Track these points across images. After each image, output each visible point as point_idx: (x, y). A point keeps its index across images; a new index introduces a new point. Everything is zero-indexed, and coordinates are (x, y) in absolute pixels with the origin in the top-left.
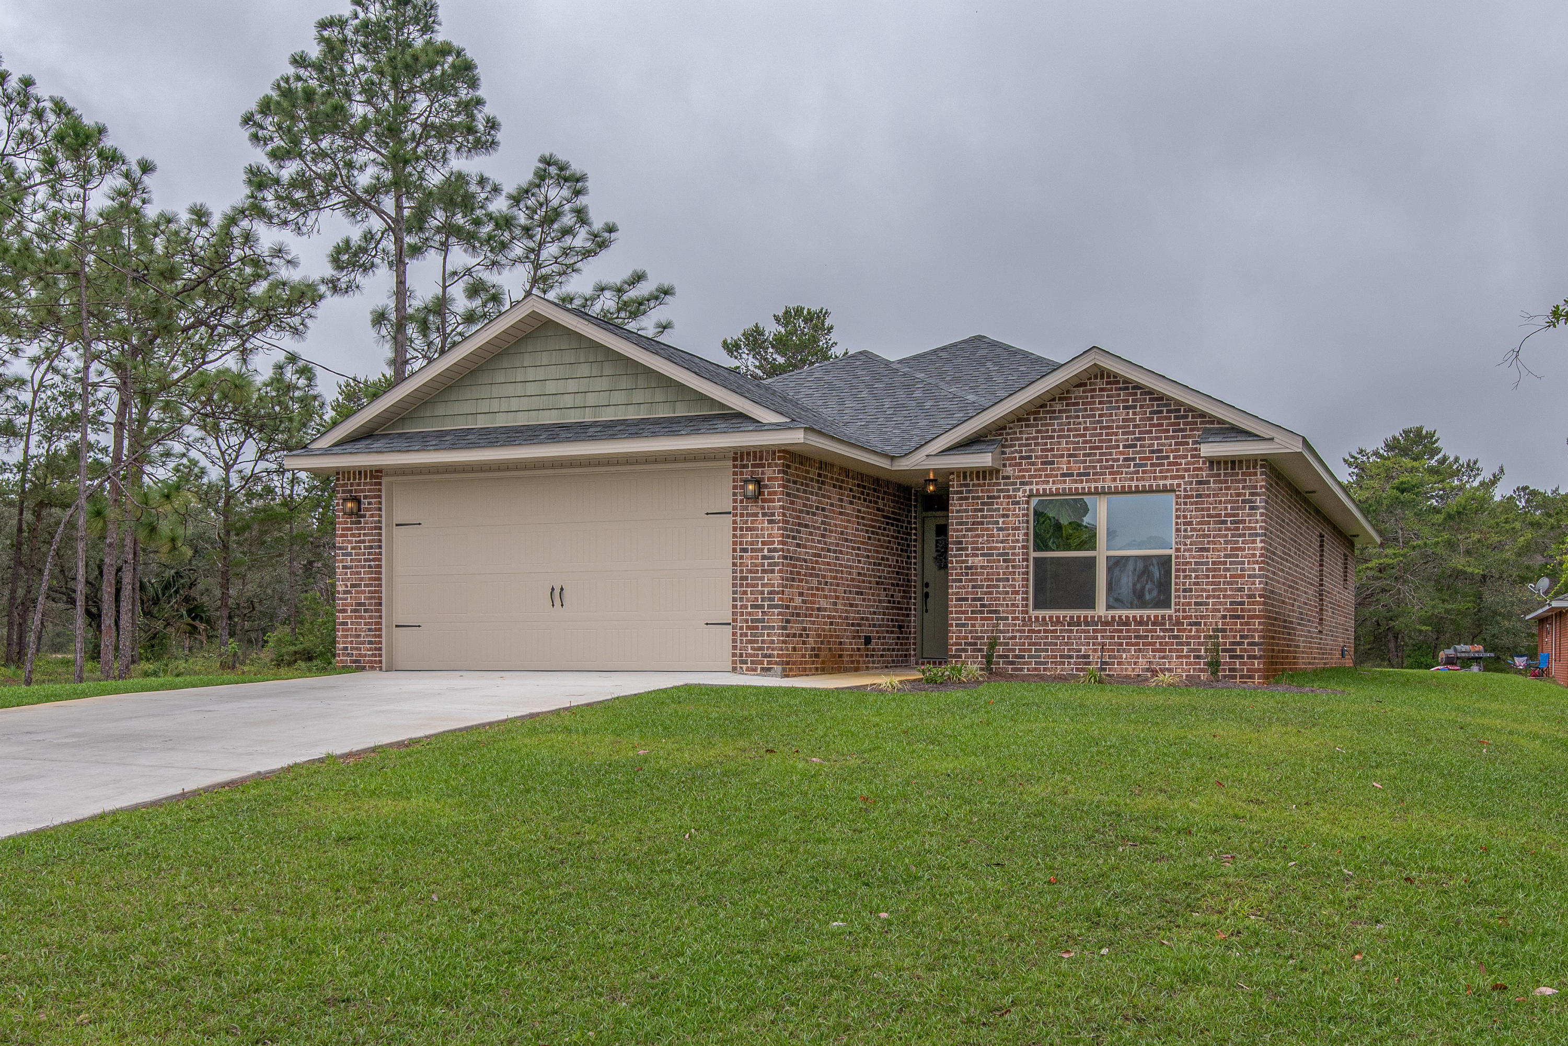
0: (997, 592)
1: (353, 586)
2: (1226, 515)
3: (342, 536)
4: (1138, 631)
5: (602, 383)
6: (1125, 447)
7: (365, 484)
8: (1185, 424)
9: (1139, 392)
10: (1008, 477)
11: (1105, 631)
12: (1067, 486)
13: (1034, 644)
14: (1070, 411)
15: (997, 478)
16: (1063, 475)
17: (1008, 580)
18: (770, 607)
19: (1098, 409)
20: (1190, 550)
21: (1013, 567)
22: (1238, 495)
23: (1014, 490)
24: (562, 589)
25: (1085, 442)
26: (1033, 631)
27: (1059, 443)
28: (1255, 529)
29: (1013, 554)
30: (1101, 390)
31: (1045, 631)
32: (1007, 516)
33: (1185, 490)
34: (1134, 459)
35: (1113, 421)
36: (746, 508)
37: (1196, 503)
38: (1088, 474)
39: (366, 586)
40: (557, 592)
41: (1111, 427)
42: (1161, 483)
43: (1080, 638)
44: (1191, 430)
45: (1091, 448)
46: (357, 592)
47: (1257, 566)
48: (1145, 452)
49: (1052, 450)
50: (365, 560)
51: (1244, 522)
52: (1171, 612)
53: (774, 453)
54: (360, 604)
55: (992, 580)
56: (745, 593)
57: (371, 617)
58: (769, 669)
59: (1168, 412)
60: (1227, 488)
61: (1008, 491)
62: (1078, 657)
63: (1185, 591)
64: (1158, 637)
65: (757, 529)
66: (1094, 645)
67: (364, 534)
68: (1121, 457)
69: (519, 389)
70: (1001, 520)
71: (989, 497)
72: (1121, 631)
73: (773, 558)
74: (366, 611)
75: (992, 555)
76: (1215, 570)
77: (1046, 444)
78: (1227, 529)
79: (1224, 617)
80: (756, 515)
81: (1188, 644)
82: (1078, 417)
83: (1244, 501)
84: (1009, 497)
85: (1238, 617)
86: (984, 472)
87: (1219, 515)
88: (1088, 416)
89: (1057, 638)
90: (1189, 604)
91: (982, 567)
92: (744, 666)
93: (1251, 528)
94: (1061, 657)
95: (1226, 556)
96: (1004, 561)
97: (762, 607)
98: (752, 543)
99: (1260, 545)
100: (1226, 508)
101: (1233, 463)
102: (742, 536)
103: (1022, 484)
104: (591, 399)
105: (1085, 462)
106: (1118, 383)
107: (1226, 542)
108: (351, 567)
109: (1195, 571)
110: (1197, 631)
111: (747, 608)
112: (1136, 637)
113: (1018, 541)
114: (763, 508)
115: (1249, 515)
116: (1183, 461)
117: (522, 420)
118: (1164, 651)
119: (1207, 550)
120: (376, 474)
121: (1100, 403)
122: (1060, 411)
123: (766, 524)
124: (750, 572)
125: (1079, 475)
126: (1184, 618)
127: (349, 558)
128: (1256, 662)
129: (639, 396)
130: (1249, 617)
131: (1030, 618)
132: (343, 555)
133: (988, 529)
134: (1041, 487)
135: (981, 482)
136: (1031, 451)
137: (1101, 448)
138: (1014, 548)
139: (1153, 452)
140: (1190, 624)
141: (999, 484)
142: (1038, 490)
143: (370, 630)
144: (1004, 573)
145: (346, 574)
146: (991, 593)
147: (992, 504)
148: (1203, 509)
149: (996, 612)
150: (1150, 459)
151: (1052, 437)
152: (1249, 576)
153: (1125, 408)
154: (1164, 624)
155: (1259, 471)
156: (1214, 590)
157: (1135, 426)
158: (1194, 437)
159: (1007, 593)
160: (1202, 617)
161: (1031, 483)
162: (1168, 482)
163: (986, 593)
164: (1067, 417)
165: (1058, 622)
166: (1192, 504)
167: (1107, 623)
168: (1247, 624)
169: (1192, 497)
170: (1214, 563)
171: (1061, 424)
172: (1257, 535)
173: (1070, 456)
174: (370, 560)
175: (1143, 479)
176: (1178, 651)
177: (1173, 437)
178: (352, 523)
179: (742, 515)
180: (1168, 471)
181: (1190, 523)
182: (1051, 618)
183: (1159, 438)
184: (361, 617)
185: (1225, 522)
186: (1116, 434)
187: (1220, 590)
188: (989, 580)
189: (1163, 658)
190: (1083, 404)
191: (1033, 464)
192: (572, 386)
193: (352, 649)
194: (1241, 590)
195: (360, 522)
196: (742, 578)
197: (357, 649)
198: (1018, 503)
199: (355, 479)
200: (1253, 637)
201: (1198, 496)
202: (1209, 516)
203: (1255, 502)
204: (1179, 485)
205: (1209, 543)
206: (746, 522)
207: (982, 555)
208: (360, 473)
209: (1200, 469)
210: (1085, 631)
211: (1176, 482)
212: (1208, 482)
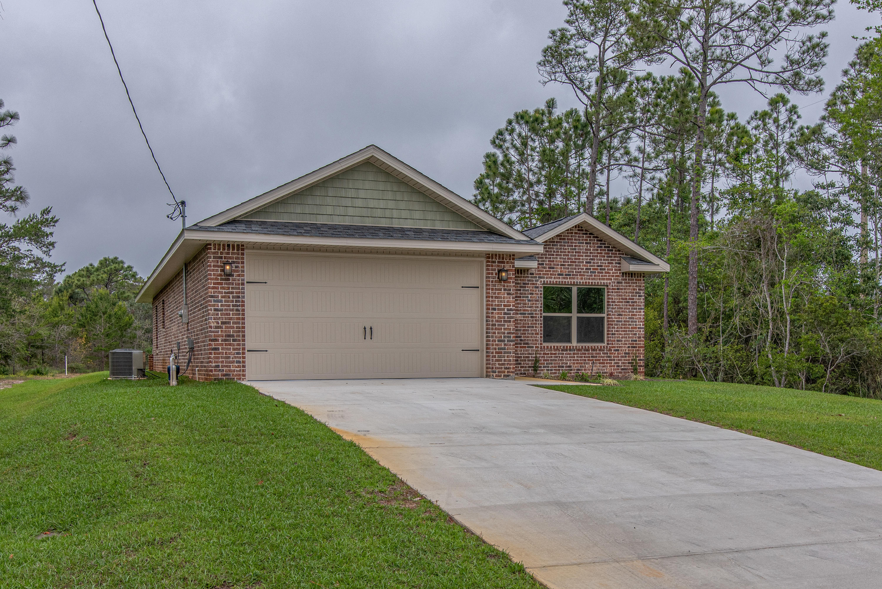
0: (528, 334)
1: (223, 323)
2: (629, 299)
3: (213, 288)
4: (592, 354)
5: (402, 205)
6: (586, 262)
7: (232, 253)
8: (612, 254)
9: (592, 236)
10: (533, 274)
11: (578, 354)
12: (561, 280)
13: (546, 360)
14: (561, 242)
15: (527, 274)
16: (559, 275)
17: (533, 327)
18: (508, 341)
19: (574, 243)
20: (614, 315)
21: (536, 320)
22: (634, 289)
23: (536, 281)
24: (371, 328)
25: (568, 259)
26: (545, 354)
27: (557, 258)
28: (641, 306)
29: (536, 314)
30: (576, 233)
31: (551, 354)
32: (533, 294)
33: (612, 286)
34: (590, 269)
35: (581, 249)
36: (495, 285)
37: (617, 292)
38: (570, 275)
39: (233, 323)
40: (368, 330)
41: (580, 252)
42: (602, 281)
43: (567, 357)
44: (615, 257)
45: (571, 262)
46: (226, 327)
47: (641, 323)
48: (594, 266)
49: (553, 261)
50: (233, 306)
51: (636, 302)
52: (605, 344)
53: (510, 256)
54: (229, 336)
55: (525, 327)
56: (495, 333)
57: (239, 345)
58: (508, 376)
59: (605, 247)
60: (630, 286)
61: (533, 281)
62: (566, 367)
63: (613, 334)
64: (601, 357)
65: (501, 298)
66: (573, 360)
67: (232, 288)
68: (585, 268)
69: (349, 202)
70: (529, 296)
71: (524, 284)
72: (585, 354)
73: (510, 314)
74: (234, 340)
75: (525, 314)
76: (625, 325)
77: (550, 258)
78: (630, 305)
79: (629, 347)
80: (500, 290)
81: (614, 360)
82: (565, 246)
83: (636, 293)
84: (533, 284)
85: (634, 347)
86: (521, 270)
87: (626, 299)
88: (570, 246)
89: (557, 357)
90: (614, 341)
91: (520, 320)
92: (494, 374)
93: (639, 306)
94: (559, 367)
95: (629, 318)
96: (532, 317)
97: (504, 341)
98: (498, 305)
99: (643, 313)
100: (629, 296)
101: (632, 274)
102: (492, 301)
103: (540, 277)
104: (395, 214)
105: (568, 269)
106: (582, 230)
107: (629, 312)
108: (222, 310)
109: (617, 325)
110: (618, 354)
111: (495, 342)
112: (592, 357)
113: (538, 307)
114: (504, 286)
115: (639, 299)
116: (611, 272)
117: (347, 222)
118: (604, 363)
119: (621, 315)
120: (241, 247)
121: (575, 240)
122: (557, 242)
123: (506, 295)
124: (497, 321)
125: (566, 275)
126: (613, 347)
127: (220, 304)
128: (642, 368)
129: (430, 216)
130: (639, 347)
131: (544, 347)
132: (215, 301)
133: (523, 300)
134: (549, 280)
135: (520, 275)
136: (543, 261)
137: (575, 262)
138: (536, 311)
139: (598, 266)
140: (615, 350)
141: (528, 277)
142: (547, 281)
143: (238, 353)
144: (531, 324)
145: (217, 314)
146: (525, 334)
147: (525, 287)
148: (620, 296)
149: (527, 344)
150: (597, 269)
151: (553, 255)
152: (639, 328)
153: (586, 243)
154: (604, 351)
155: (642, 279)
156: (625, 334)
157: (590, 253)
158: (615, 260)
159: (533, 334)
160: (620, 347)
161: (544, 278)
162: (605, 281)
163: (522, 334)
164: (560, 245)
165: (557, 349)
166: (615, 292)
167: (579, 350)
168: (638, 350)
169: (615, 289)
170: (624, 321)
171: (557, 249)
172: (641, 309)
173: (562, 265)
174: (238, 306)
175: (594, 279)
176: (610, 363)
177: (607, 260)
178: (222, 279)
179: (492, 289)
180: (605, 276)
181: (614, 302)
182: (554, 347)
183: (601, 260)
184: (230, 345)
185: (628, 302)
186: (582, 256)
187: (627, 334)
188: (524, 327)
189: (604, 367)
190: (568, 239)
191: (545, 268)
192: (382, 204)
193: (222, 366)
194: (635, 334)
195: (229, 280)
196: (493, 325)
197: (227, 366)
198: (538, 287)
199: (224, 249)
200: (640, 357)
201: (618, 289)
202: (622, 299)
203: (640, 293)
204: (610, 283)
205: (622, 311)
206: (495, 293)
207: (521, 314)
208: (228, 245)
209: (618, 276)
210: (569, 354)
211: (608, 281)
212: (622, 283)
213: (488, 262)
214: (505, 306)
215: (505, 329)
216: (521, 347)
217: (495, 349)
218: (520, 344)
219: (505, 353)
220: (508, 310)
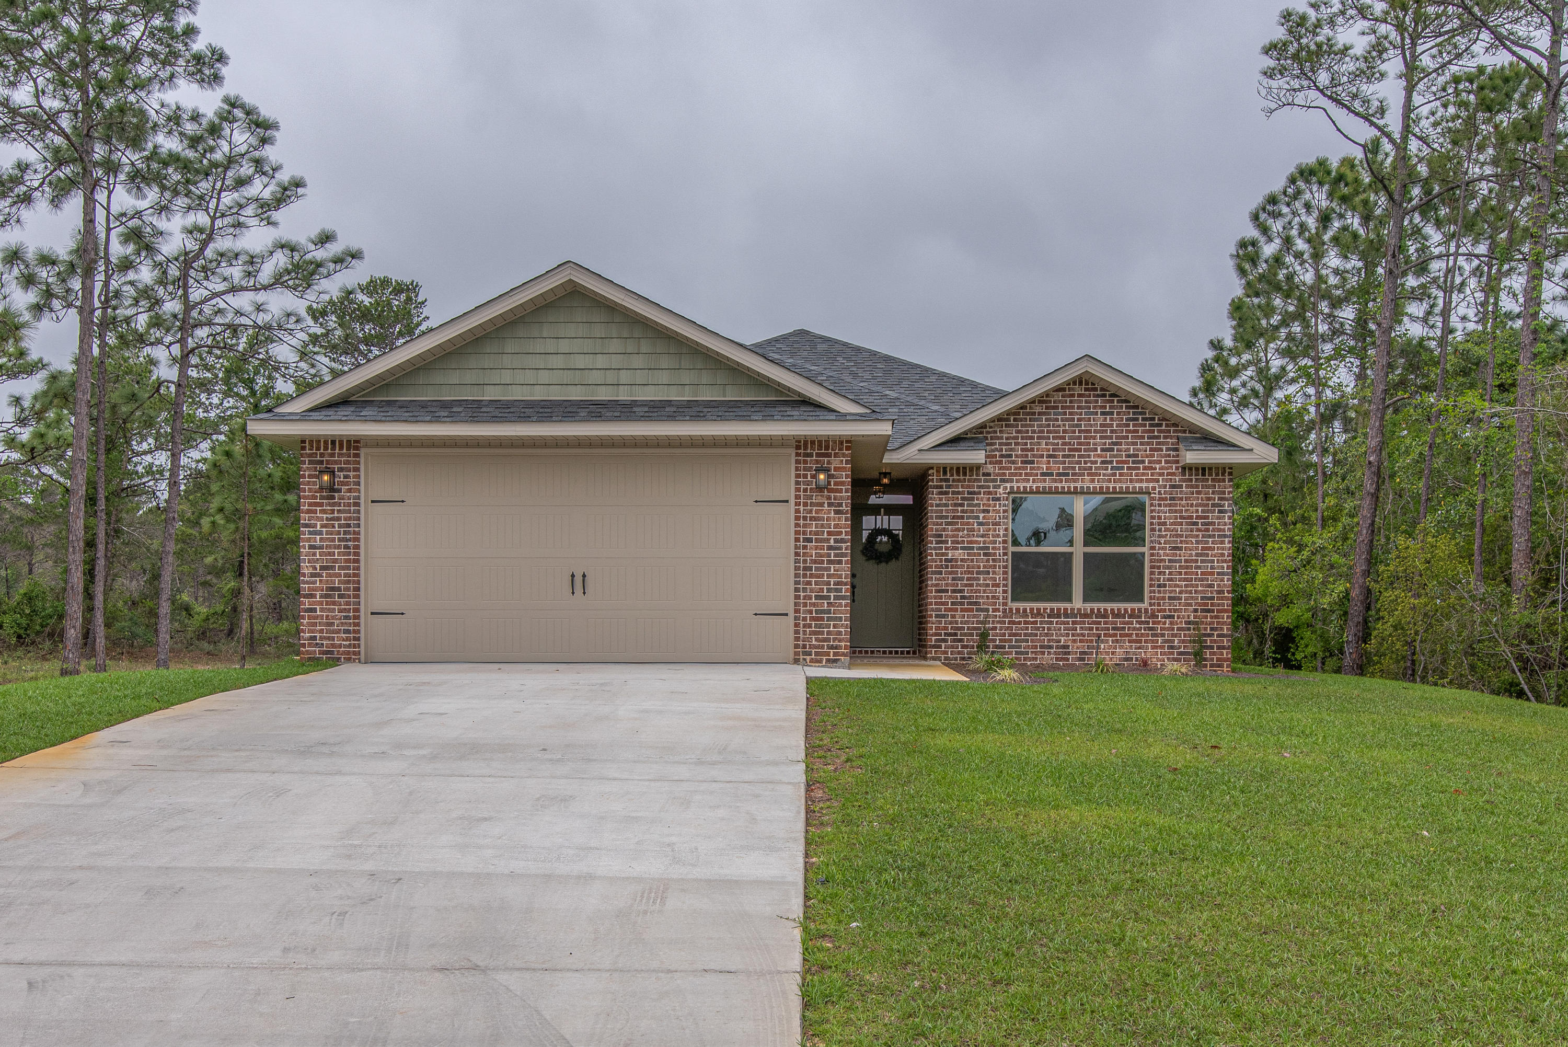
0: (978, 585)
1: (322, 568)
2: (1197, 517)
3: (308, 512)
4: (1115, 623)
5: (638, 361)
6: (1102, 450)
7: (340, 455)
8: (1159, 431)
9: (1116, 399)
10: (989, 475)
11: (1084, 623)
12: (1047, 485)
13: (1015, 635)
14: (1049, 414)
15: (977, 475)
16: (1043, 474)
17: (988, 573)
18: (836, 598)
19: (1077, 414)
20: (1163, 549)
21: (994, 560)
22: (1209, 499)
23: (995, 487)
24: (584, 576)
25: (1064, 444)
26: (1014, 623)
27: (1039, 444)
28: (1224, 530)
29: (993, 548)
30: (1080, 395)
31: (1026, 623)
32: (988, 511)
33: (1160, 493)
34: (1111, 462)
35: (1091, 426)
36: (811, 497)
37: (1170, 505)
38: (1068, 474)
39: (340, 568)
40: (578, 579)
41: (1090, 431)
42: (1137, 485)
43: (1060, 629)
44: (1165, 437)
45: (1070, 450)
46: (329, 575)
47: (1225, 565)
48: (1121, 456)
49: (1032, 450)
50: (340, 540)
51: (1213, 524)
52: (1146, 605)
53: (841, 443)
54: (333, 589)
55: (972, 573)
56: (809, 583)
57: (348, 603)
58: (835, 661)
59: (1143, 419)
60: (1199, 493)
61: (989, 487)
62: (1057, 647)
63: (1159, 586)
64: (1134, 629)
65: (822, 519)
66: (1073, 635)
67: (339, 511)
68: (1099, 460)
69: (539, 362)
70: (981, 515)
71: (969, 493)
72: (1099, 623)
73: (840, 548)
74: (340, 596)
75: (972, 548)
76: (1187, 567)
77: (1026, 444)
78: (1199, 530)
79: (1196, 611)
80: (822, 505)
81: (1163, 635)
82: (1057, 420)
83: (1213, 505)
84: (990, 493)
85: (1208, 611)
86: (964, 468)
87: (1191, 517)
88: (1067, 420)
89: (1038, 629)
90: (1164, 598)
91: (962, 560)
92: (808, 658)
93: (1220, 530)
94: (1041, 647)
95: (1197, 555)
96: (985, 554)
97: (828, 598)
98: (817, 533)
99: (1228, 545)
100: (1197, 511)
101: (1203, 470)
102: (805, 526)
103: (1003, 481)
104: (624, 377)
105: (1064, 462)
106: (1096, 389)
107: (1197, 542)
108: (321, 547)
109: (1169, 567)
110: (1171, 623)
111: (811, 599)
112: (1113, 629)
113: (998, 536)
114: (829, 498)
115: (1219, 518)
116: (1158, 466)
117: (538, 395)
118: (1140, 641)
119: (1180, 549)
120: (354, 444)
121: (1079, 408)
122: (1040, 414)
123: (832, 515)
124: (815, 562)
125: (1059, 474)
126: (1159, 611)
127: (318, 537)
128: (1225, 652)
129: (686, 377)
130: (1218, 611)
131: (1011, 609)
132: (310, 533)
133: (968, 524)
134: (1021, 485)
135: (962, 477)
136: (1011, 450)
137: (1080, 450)
138: (995, 542)
139: (1128, 456)
140: (1164, 617)
141: (980, 481)
142: (1018, 487)
143: (346, 617)
144: (984, 567)
145: (314, 554)
146: (972, 585)
147: (973, 499)
148: (1176, 511)
149: (976, 603)
150: (1127, 462)
151: (1032, 438)
152: (1218, 574)
153: (1103, 413)
154: (1140, 617)
155: (1227, 478)
156: (1186, 586)
157: (1112, 431)
158: (1167, 443)
159: (988, 585)
160: (1175, 611)
161: (1012, 481)
162: (1144, 485)
163: (966, 585)
164: (1047, 420)
165: (1039, 613)
166: (1166, 506)
167: (1086, 615)
168: (1217, 617)
169: (1166, 499)
170: (1186, 561)
171: (1041, 426)
172: (1225, 536)
173: (1049, 456)
174: (347, 540)
175: (1120, 481)
176: (1153, 641)
177: (1148, 444)
178: (322, 498)
179: (805, 504)
180: (1143, 474)
181: (1165, 524)
182: (1032, 609)
183: (1135, 444)
184: (334, 603)
185: (1196, 524)
186: (1095, 438)
187: (1192, 586)
188: (969, 572)
189: (1139, 648)
190: (1063, 407)
191: (1013, 462)
192: (601, 361)
193: (321, 638)
194: (1211, 586)
195: (333, 498)
196: (805, 569)
197: (328, 638)
198: (999, 499)
199: (326, 448)
200: (1222, 629)
201: (1172, 499)
202: (1181, 517)
203: (1223, 506)
204: (1154, 488)
205: (1181, 542)
206: (811, 511)
207: (962, 548)
208: (333, 442)
209: (1173, 474)
210: (1064, 623)
211: (1151, 485)
212: (1181, 487)
213: (798, 455)
214: (829, 533)
215: (829, 576)
216: (962, 610)
217: (811, 612)
218: (962, 604)
219: (829, 619)
220: (836, 541)
